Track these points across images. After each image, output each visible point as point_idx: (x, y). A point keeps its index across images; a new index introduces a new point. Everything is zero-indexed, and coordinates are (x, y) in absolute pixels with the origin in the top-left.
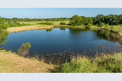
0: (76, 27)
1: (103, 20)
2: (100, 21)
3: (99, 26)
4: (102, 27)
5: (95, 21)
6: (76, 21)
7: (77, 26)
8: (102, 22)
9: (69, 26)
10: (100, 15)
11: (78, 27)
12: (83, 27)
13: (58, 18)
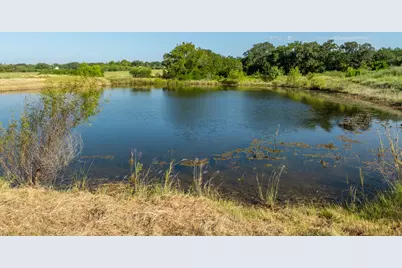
0: (191, 83)
1: (275, 60)
2: (267, 64)
3: (265, 79)
4: (275, 81)
5: (251, 63)
6: (189, 65)
7: (193, 81)
8: (273, 64)
9: (165, 80)
10: (262, 45)
11: (198, 84)
12: (213, 82)
13: (111, 63)
